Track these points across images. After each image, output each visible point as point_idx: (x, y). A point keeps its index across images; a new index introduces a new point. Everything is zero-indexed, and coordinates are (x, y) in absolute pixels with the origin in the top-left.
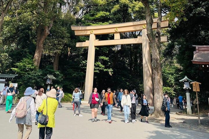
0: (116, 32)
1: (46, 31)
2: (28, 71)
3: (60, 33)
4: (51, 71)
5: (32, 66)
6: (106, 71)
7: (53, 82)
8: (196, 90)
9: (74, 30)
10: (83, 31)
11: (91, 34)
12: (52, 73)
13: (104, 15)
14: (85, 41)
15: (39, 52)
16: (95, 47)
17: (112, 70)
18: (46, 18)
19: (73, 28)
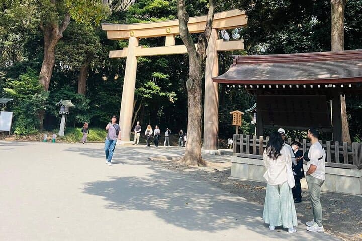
0: (169, 34)
1: (56, 32)
2: (28, 94)
3: (82, 35)
4: (68, 95)
5: (34, 86)
6: (163, 96)
7: (70, 111)
8: (237, 123)
9: (106, 31)
10: (123, 33)
11: (132, 36)
12: (70, 98)
13: (160, 6)
14: (122, 49)
15: (48, 65)
16: (137, 57)
17: (176, 95)
18: (53, 11)
19: (105, 27)
